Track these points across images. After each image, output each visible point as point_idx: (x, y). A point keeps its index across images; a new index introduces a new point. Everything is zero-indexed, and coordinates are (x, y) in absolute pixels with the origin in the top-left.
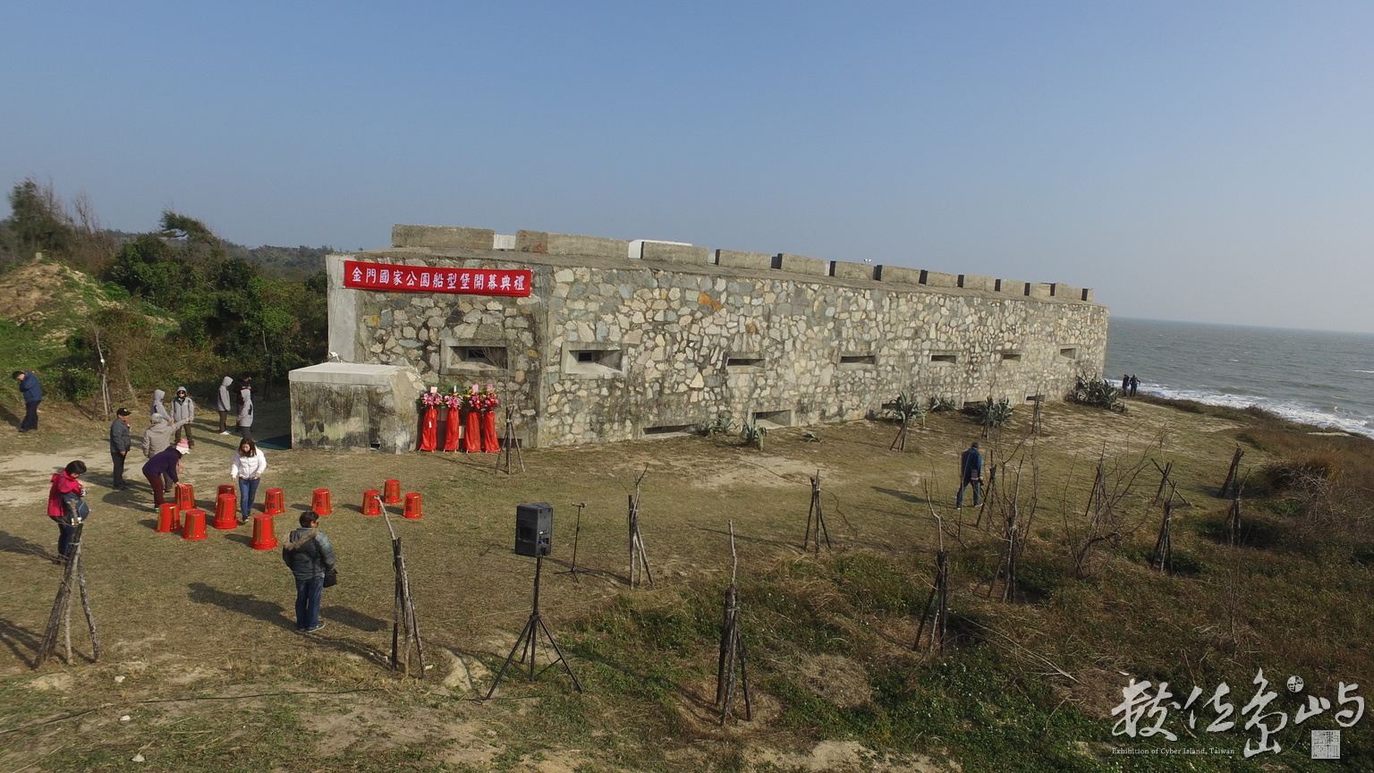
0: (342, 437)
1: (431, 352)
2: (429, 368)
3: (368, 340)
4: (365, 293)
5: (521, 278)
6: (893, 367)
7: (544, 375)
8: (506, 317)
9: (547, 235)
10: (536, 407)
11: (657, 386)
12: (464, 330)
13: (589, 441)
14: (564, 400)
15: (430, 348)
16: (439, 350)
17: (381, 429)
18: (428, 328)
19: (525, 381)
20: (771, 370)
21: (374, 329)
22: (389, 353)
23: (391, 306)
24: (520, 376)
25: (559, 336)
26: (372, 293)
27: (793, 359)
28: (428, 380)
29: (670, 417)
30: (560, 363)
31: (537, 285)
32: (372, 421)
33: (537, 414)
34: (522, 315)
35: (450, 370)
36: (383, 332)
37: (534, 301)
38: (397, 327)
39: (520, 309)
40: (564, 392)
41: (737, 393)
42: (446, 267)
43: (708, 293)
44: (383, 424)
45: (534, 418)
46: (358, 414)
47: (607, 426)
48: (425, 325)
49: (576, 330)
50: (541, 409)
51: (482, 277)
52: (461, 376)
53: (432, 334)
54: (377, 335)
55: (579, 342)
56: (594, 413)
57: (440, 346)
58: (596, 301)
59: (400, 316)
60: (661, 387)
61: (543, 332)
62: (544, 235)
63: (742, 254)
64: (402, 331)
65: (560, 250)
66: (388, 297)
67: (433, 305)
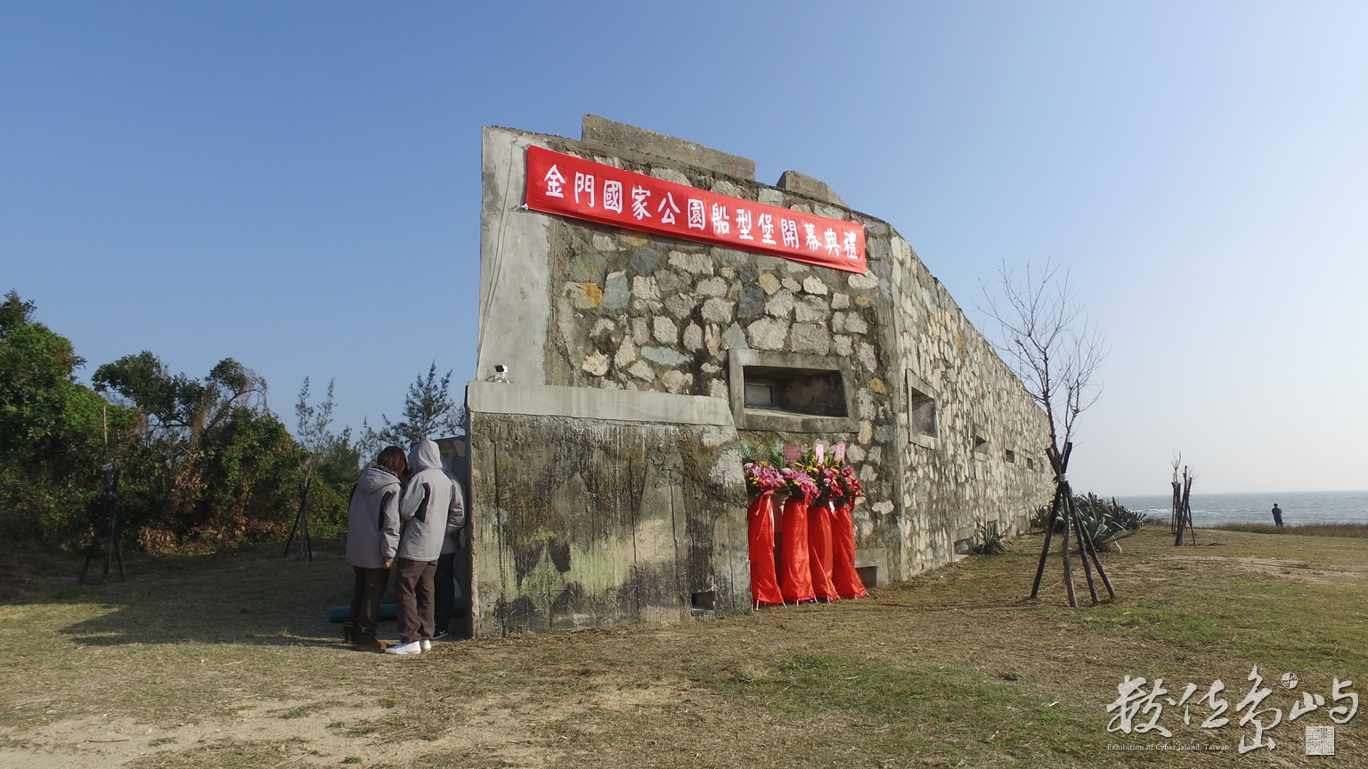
0: (618, 582)
1: (710, 377)
3: (576, 341)
4: (570, 228)
5: (852, 237)
8: (833, 311)
10: (894, 497)
13: (930, 564)
14: (913, 483)
15: (707, 368)
16: (724, 372)
17: (717, 548)
18: (701, 322)
19: (874, 442)
21: (590, 316)
22: (622, 376)
23: (627, 266)
24: (866, 432)
25: (904, 357)
26: (586, 231)
27: (993, 445)
32: (694, 528)
33: (897, 510)
34: (857, 308)
35: (749, 418)
36: (611, 326)
37: (871, 284)
38: (640, 315)
40: (912, 468)
41: (980, 490)
42: (730, 194)
43: (959, 331)
46: (659, 509)
47: (937, 539)
48: (696, 316)
49: (910, 351)
50: (901, 501)
51: (792, 226)
52: (769, 434)
53: (708, 336)
54: (597, 331)
55: (914, 373)
56: (929, 513)
57: (726, 365)
58: (915, 304)
59: (645, 289)
60: (955, 470)
61: (890, 341)
64: (651, 326)
66: (620, 244)
67: (712, 269)
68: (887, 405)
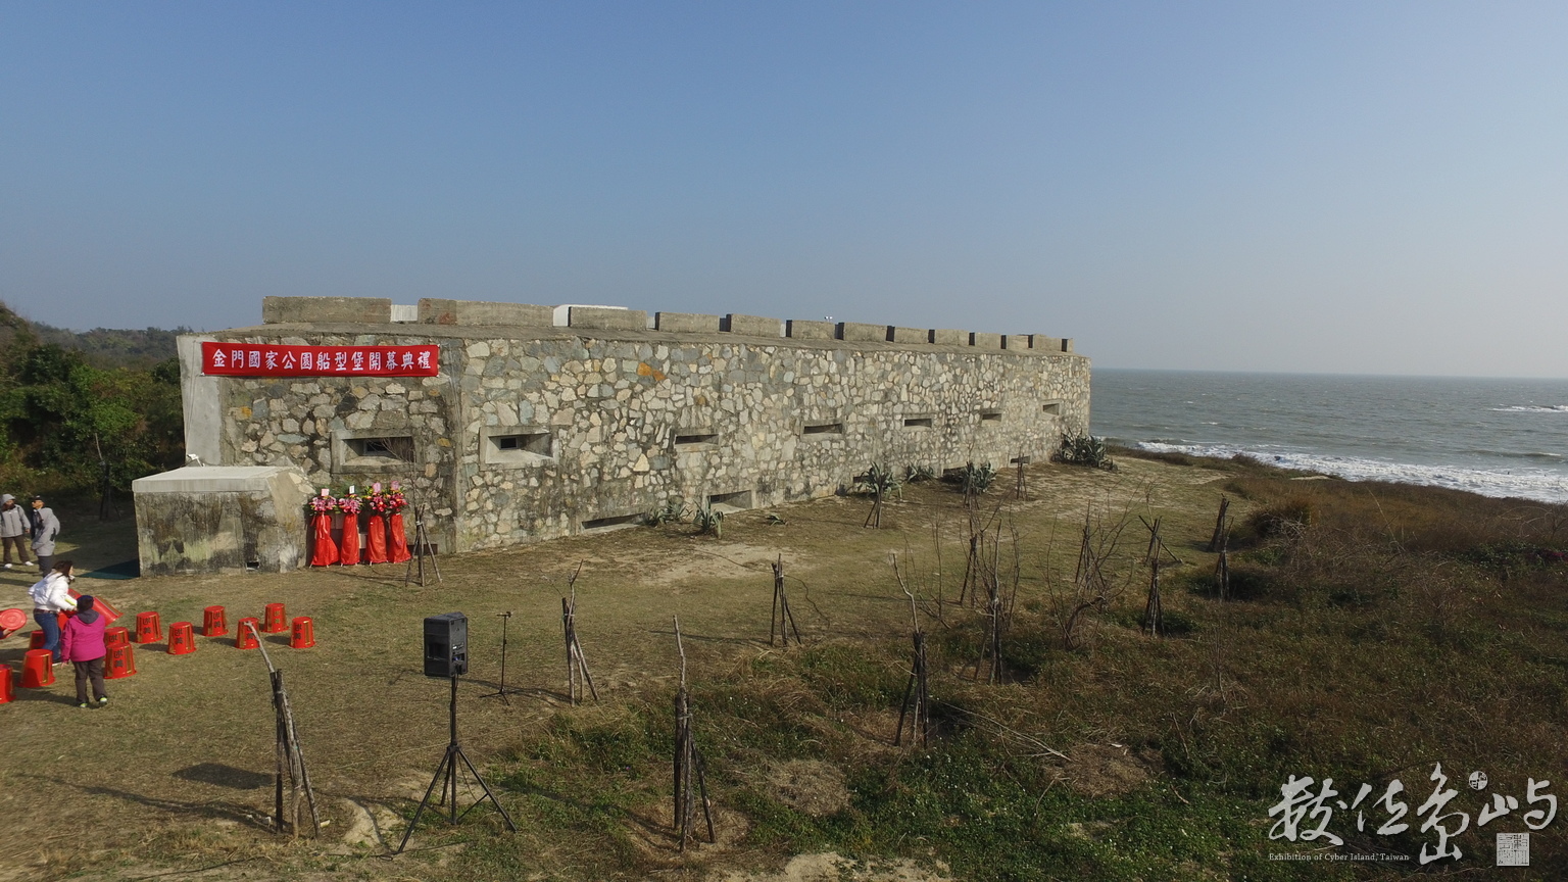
0: (208, 557)
1: (319, 447)
2: (318, 466)
3: (238, 437)
4: (231, 380)
5: (426, 355)
6: (863, 435)
7: (460, 467)
8: (410, 402)
9: (455, 303)
10: (452, 505)
11: (595, 473)
12: (360, 419)
13: (518, 540)
14: (486, 495)
15: (317, 442)
16: (329, 444)
17: (260, 544)
18: (314, 419)
19: (436, 476)
20: (726, 446)
21: (245, 423)
22: (265, 451)
23: (265, 395)
24: (431, 470)
25: (475, 420)
26: (241, 380)
27: (750, 432)
28: (317, 481)
29: (612, 507)
30: (478, 452)
31: (446, 363)
32: (247, 535)
33: (455, 513)
34: (430, 398)
35: (344, 467)
36: (257, 426)
37: (444, 381)
38: (275, 419)
39: (426, 390)
40: (486, 486)
41: (688, 475)
42: (333, 345)
43: (649, 363)
44: (262, 538)
45: (451, 518)
46: (229, 527)
47: (539, 522)
48: (311, 416)
49: (495, 413)
50: (458, 507)
51: (378, 355)
52: (358, 474)
53: (319, 425)
54: (249, 431)
55: (499, 426)
56: (523, 508)
57: (330, 440)
58: (517, 377)
59: (277, 405)
60: (599, 473)
61: (456, 417)
62: (452, 303)
63: (686, 316)
64: (281, 424)
65: (471, 319)
66: (261, 384)
67: (319, 391)
68: (451, 453)
